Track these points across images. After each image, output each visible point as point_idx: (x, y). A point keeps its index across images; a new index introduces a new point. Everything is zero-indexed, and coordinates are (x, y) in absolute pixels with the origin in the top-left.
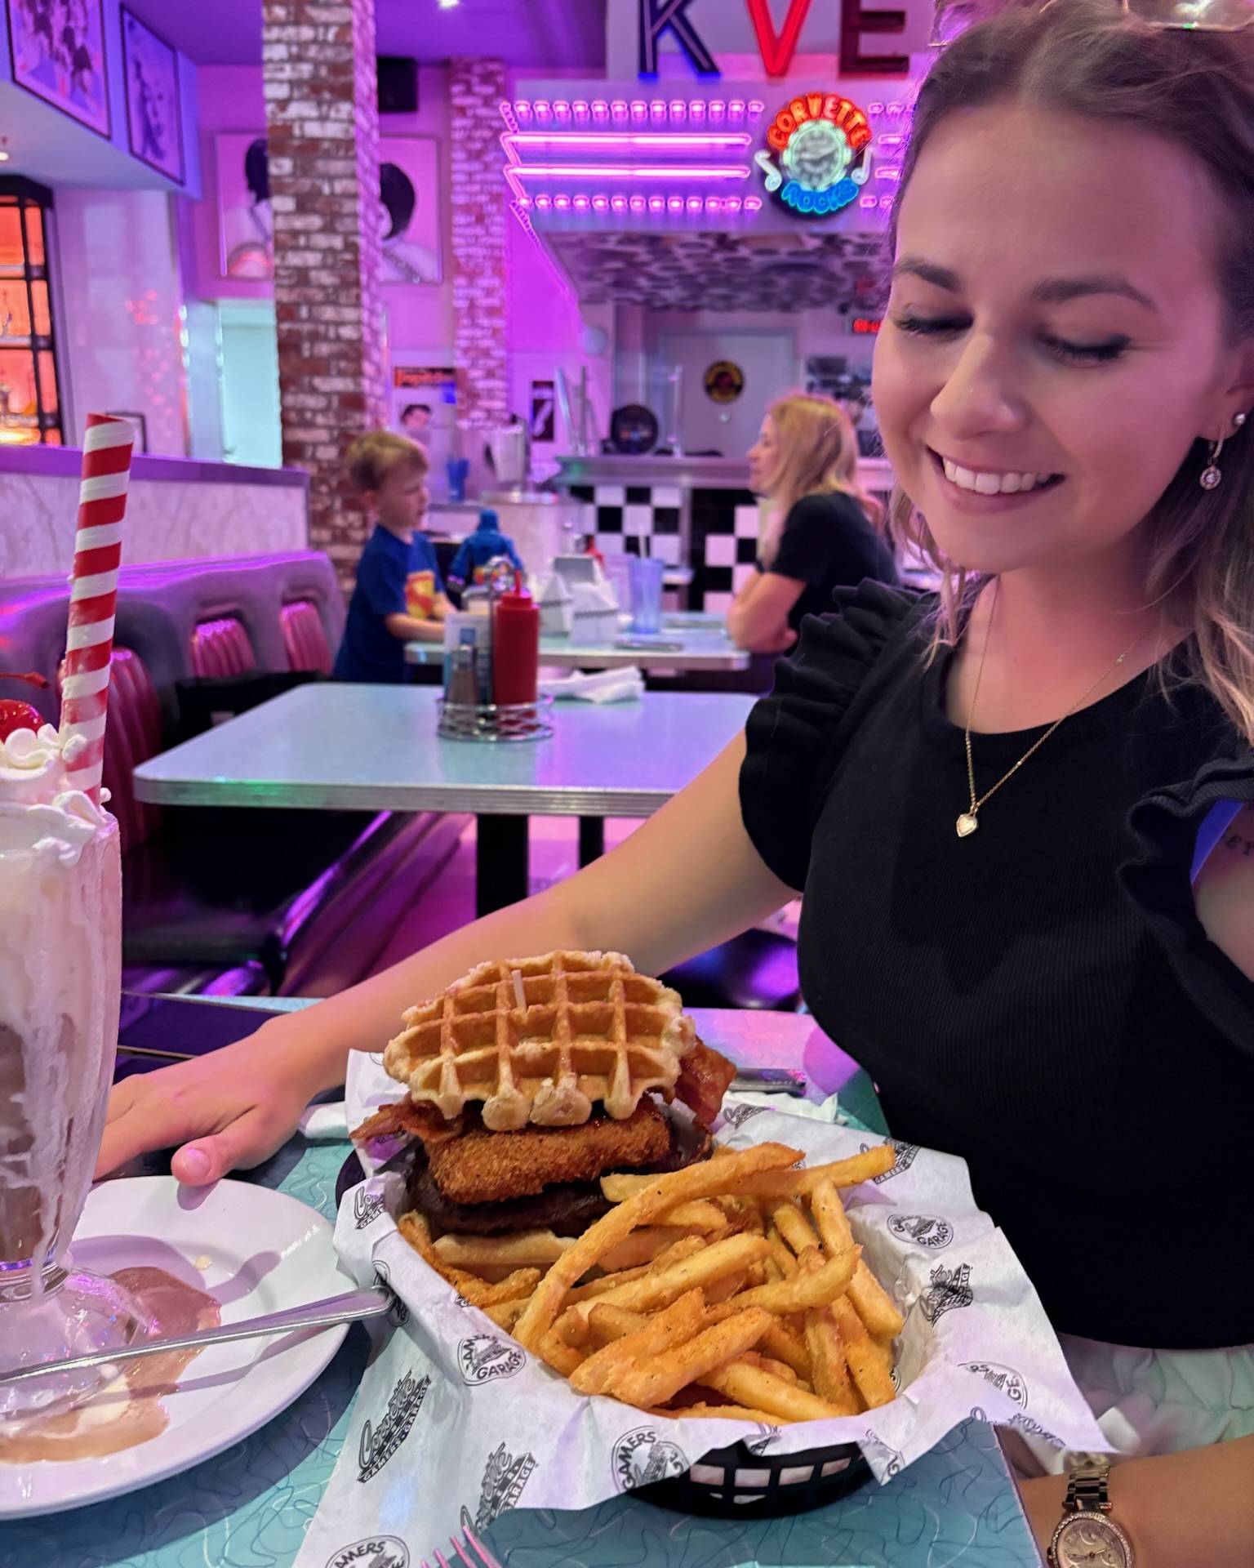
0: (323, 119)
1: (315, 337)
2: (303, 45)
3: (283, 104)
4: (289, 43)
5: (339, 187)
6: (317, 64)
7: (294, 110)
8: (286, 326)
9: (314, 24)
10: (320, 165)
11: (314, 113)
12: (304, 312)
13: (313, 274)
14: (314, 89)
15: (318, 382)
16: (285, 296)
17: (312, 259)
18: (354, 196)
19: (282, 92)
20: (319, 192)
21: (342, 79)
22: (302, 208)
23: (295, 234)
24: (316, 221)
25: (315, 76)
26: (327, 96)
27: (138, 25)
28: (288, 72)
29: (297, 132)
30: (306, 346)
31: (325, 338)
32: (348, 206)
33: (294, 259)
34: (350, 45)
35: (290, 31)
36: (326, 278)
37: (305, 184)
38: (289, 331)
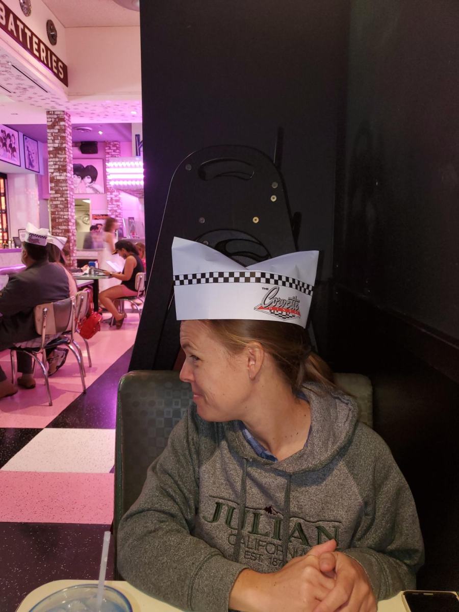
0: (60, 176)
1: (59, 218)
2: (56, 162)
3: (52, 173)
4: (54, 162)
5: (64, 189)
6: (59, 165)
7: (55, 174)
8: (53, 216)
9: (58, 158)
10: (60, 184)
11: (59, 175)
12: (57, 213)
13: (59, 206)
14: (59, 170)
15: (59, 227)
16: (53, 210)
17: (58, 202)
18: (67, 190)
19: (52, 171)
20: (60, 190)
21: (64, 168)
22: (56, 193)
23: (55, 198)
24: (59, 195)
25: (59, 168)
26: (61, 171)
27: (28, 138)
28: (53, 167)
29: (55, 178)
30: (57, 220)
31: (61, 218)
32: (66, 192)
33: (55, 203)
34: (66, 162)
35: (54, 159)
36: (61, 206)
37: (57, 188)
38: (54, 217)
